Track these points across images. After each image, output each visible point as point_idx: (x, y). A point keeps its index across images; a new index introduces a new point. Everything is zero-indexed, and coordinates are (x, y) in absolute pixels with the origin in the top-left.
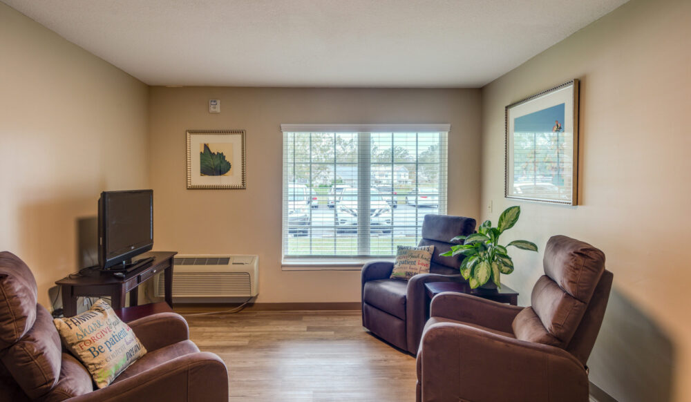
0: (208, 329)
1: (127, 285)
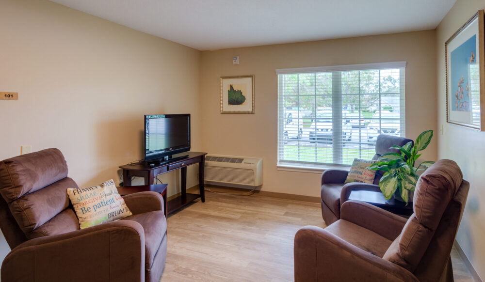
0: (224, 204)
1: (155, 172)
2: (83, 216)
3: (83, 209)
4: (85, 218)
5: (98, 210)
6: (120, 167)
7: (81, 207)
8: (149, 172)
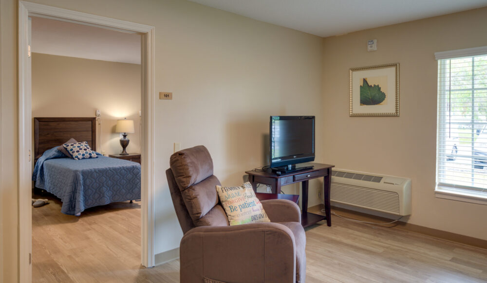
1: (282, 180)
2: (232, 214)
3: (231, 207)
4: (233, 217)
5: (243, 210)
6: (246, 172)
7: (229, 205)
8: (277, 180)
